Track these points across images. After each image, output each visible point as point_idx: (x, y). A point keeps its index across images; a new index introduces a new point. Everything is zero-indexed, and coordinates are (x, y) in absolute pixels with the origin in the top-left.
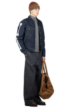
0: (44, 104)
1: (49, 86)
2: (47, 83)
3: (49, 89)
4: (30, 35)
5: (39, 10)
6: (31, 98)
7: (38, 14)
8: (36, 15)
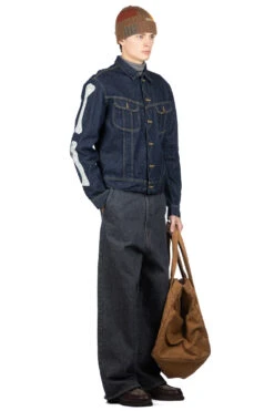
0: (177, 395)
1: (194, 331)
2: (188, 317)
3: (194, 342)
4: (132, 131)
5: (152, 37)
6: (128, 371)
7: (148, 52)
8: (143, 57)
